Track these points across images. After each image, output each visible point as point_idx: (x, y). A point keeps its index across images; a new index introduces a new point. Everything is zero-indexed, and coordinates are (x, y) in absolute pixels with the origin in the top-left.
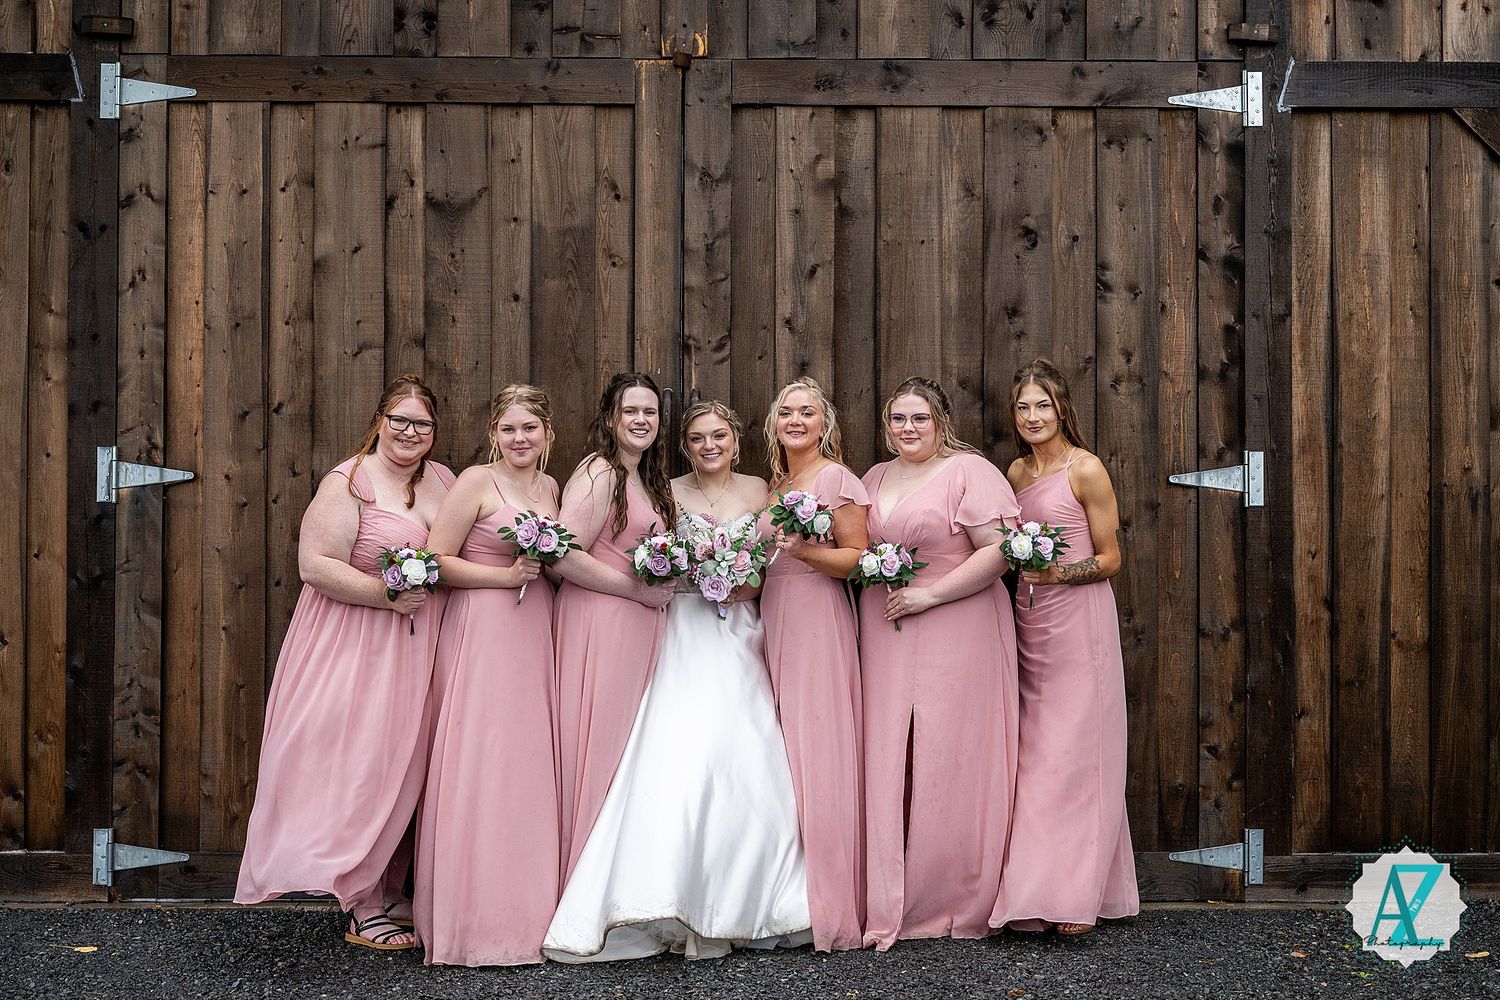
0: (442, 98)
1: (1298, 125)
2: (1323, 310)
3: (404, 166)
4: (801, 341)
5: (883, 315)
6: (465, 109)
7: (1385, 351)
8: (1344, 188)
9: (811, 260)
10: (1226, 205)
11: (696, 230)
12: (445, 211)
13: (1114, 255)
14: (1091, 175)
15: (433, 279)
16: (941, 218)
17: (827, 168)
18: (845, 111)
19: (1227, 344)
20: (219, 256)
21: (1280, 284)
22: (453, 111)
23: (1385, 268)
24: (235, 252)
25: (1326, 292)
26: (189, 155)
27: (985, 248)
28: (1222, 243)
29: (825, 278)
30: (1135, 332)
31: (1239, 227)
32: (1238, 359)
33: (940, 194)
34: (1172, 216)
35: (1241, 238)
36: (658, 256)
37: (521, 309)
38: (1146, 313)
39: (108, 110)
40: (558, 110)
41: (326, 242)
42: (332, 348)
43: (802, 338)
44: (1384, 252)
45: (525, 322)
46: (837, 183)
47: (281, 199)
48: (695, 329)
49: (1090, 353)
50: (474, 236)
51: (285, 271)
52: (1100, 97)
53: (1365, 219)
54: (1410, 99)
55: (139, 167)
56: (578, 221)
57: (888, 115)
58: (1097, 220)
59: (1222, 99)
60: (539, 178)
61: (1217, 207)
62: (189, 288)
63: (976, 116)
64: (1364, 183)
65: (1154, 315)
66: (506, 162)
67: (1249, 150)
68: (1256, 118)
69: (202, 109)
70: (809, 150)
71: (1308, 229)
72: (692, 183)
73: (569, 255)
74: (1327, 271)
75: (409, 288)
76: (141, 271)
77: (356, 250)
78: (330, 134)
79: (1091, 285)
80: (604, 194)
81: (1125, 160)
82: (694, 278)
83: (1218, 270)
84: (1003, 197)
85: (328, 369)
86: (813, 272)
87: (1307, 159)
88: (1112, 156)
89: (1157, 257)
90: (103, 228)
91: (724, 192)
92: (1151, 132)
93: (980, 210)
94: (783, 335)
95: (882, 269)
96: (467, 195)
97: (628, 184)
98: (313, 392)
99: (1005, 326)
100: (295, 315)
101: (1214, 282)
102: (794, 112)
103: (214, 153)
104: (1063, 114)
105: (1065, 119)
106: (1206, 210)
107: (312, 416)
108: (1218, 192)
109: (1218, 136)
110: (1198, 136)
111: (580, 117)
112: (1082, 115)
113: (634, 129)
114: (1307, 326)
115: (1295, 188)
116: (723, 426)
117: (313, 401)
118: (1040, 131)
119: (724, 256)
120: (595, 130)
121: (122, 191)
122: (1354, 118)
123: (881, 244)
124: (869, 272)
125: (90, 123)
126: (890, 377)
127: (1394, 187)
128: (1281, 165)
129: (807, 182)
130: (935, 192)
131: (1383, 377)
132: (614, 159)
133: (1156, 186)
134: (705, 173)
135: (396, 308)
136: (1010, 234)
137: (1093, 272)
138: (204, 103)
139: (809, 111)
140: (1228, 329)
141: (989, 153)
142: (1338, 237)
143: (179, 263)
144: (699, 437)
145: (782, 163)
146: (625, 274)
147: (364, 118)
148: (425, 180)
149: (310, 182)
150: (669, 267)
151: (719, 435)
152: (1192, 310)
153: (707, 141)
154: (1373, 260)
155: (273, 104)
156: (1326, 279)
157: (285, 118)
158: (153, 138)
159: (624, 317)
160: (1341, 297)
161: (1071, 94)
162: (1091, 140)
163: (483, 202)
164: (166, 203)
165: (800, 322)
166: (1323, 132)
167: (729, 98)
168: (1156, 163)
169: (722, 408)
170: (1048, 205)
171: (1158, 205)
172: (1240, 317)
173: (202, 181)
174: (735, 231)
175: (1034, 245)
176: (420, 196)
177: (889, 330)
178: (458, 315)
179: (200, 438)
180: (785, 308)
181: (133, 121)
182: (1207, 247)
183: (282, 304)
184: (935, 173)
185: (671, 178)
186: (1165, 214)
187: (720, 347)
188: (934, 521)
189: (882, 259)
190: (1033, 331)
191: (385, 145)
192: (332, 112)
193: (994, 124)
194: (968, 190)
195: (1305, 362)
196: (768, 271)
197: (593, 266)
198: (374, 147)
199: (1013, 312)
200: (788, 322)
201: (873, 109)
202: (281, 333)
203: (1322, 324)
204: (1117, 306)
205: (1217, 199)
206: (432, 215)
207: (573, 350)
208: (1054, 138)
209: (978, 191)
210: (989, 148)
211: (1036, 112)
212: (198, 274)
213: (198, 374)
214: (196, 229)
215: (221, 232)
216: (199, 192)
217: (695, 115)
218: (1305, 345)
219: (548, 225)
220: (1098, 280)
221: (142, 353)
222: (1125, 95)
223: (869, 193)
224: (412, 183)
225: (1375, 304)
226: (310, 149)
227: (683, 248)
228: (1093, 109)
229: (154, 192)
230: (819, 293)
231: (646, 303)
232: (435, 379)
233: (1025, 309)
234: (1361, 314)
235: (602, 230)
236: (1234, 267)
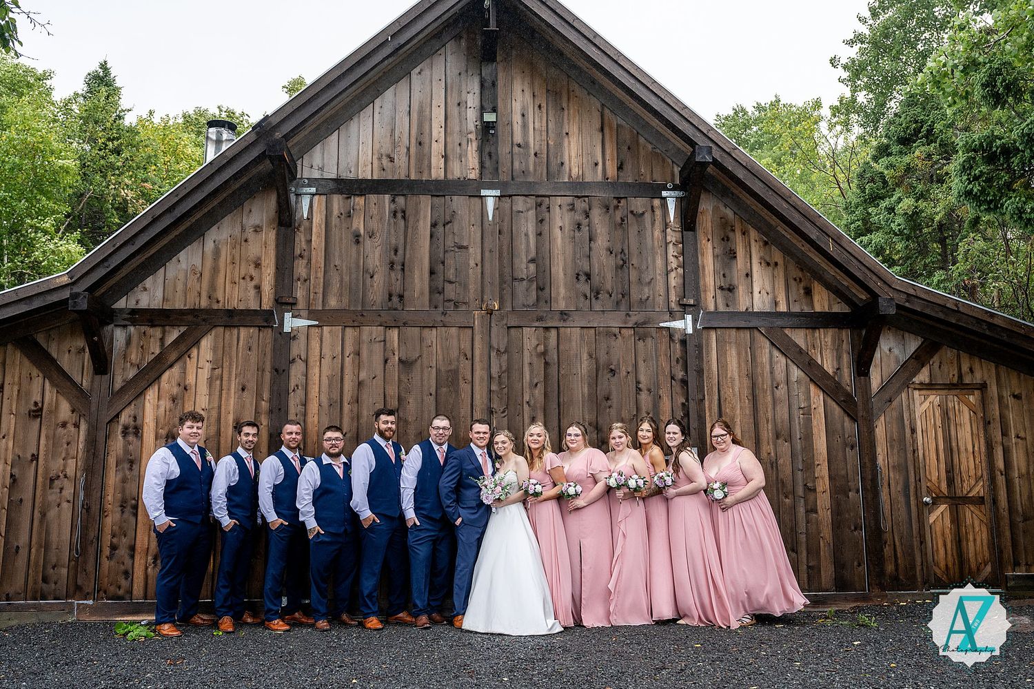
0: (405, 324)
1: (705, 333)
2: (716, 397)
3: (392, 348)
4: (532, 409)
5: (561, 400)
6: (413, 328)
7: (738, 412)
8: (721, 354)
9: (536, 381)
10: (681, 361)
11: (495, 371)
12: (406, 364)
13: (642, 378)
14: (633, 351)
15: (401, 388)
16: (581, 366)
17: (541, 348)
18: (547, 329)
19: (683, 410)
20: (325, 381)
21: (700, 388)
22: (409, 329)
23: (737, 382)
24: (331, 378)
25: (717, 391)
26: (315, 344)
27: (597, 376)
28: (680, 374)
29: (541, 387)
30: (651, 406)
31: (686, 369)
32: (687, 415)
33: (581, 357)
34: (662, 365)
35: (686, 372)
36: (482, 379)
37: (432, 398)
38: (654, 398)
39: (287, 329)
40: (446, 328)
41: (363, 375)
42: (365, 413)
43: (533, 408)
44: (737, 377)
45: (434, 403)
46: (544, 354)
47: (347, 359)
48: (495, 405)
49: (635, 413)
50: (416, 372)
51: (348, 385)
52: (636, 324)
53: (729, 366)
54: (743, 324)
55: (297, 349)
56: (453, 367)
57: (562, 330)
58: (636, 366)
59: (678, 324)
60: (439, 352)
61: (678, 361)
62: (314, 391)
63: (593, 330)
64: (728, 353)
65: (657, 399)
66: (427, 347)
67: (688, 342)
68: (690, 331)
69: (320, 328)
70: (534, 342)
71: (710, 368)
72: (493, 354)
73: (450, 379)
74: (717, 384)
75: (393, 391)
76: (297, 386)
77: (374, 378)
78: (365, 337)
79: (634, 389)
80: (462, 358)
81: (645, 346)
82: (494, 387)
83: (679, 383)
84: (603, 358)
85: (363, 420)
86: (536, 385)
87: (708, 345)
88: (641, 344)
89: (657, 378)
90: (284, 371)
91: (505, 357)
92: (654, 336)
93: (594, 363)
94: (526, 407)
95: (561, 383)
96: (414, 358)
97: (471, 353)
98: (358, 429)
99: (604, 403)
100: (351, 401)
101: (677, 387)
102: (529, 329)
103: (324, 344)
104: (623, 330)
105: (623, 331)
106: (674, 363)
107: (357, 437)
108: (678, 356)
109: (677, 337)
110: (670, 337)
111: (454, 331)
112: (630, 330)
113: (473, 335)
114: (710, 403)
115: (704, 355)
116: (506, 439)
117: (358, 432)
118: (615, 335)
119: (505, 380)
120: (459, 336)
121: (291, 357)
122: (724, 330)
123: (560, 375)
124: (556, 385)
125: (280, 333)
126: (564, 422)
127: (739, 354)
128: (699, 347)
129: (534, 353)
130: (579, 356)
131: (738, 420)
132: (466, 345)
133: (656, 354)
134: (498, 350)
135: (388, 398)
136: (605, 371)
137: (635, 385)
138: (321, 326)
139: (534, 329)
140: (683, 404)
141: (597, 343)
142: (720, 372)
143: (310, 382)
144: (497, 443)
145: (525, 347)
146: (470, 386)
147: (377, 331)
148: (399, 353)
149: (358, 354)
150: (485, 384)
151: (504, 442)
152: (670, 398)
153: (499, 340)
154: (733, 380)
155: (345, 326)
156: (717, 386)
157: (349, 331)
158: (302, 339)
159: (469, 401)
160: (722, 392)
161: (626, 323)
162: (633, 338)
163: (419, 361)
164: (306, 362)
165: (532, 403)
166: (713, 335)
167: (506, 324)
168: (656, 346)
169: (506, 432)
170: (619, 361)
171: (657, 361)
172: (687, 400)
173: (319, 354)
174: (508, 370)
175: (614, 375)
176: (397, 358)
177: (563, 406)
178: (410, 401)
179: (316, 445)
180: (527, 398)
181: (295, 333)
182: (675, 375)
183: (347, 398)
184: (579, 350)
185: (486, 352)
186: (660, 364)
187: (503, 412)
188: (582, 472)
189: (561, 380)
190: (614, 405)
191: (384, 341)
192: (366, 329)
193: (599, 333)
194: (591, 356)
195: (710, 416)
196: (520, 385)
197: (459, 383)
198: (381, 341)
199: (608, 399)
200: (528, 402)
201: (557, 327)
202: (346, 407)
203: (716, 402)
204: (644, 397)
205: (678, 358)
206: (401, 366)
207: (451, 413)
208: (620, 338)
209: (594, 356)
210: (597, 341)
211: (614, 329)
212: (317, 386)
213: (316, 422)
214: (317, 370)
215: (326, 371)
216: (318, 357)
217: (494, 330)
218: (710, 409)
219: (443, 369)
220: (637, 387)
221: (297, 415)
222: (645, 323)
223: (556, 357)
224: (394, 354)
225: (734, 395)
226: (358, 342)
227: (491, 377)
228: (634, 328)
229: (302, 357)
230: (539, 392)
231: (477, 396)
232: (402, 423)
233: (611, 398)
234: (729, 399)
235: (461, 370)
236: (684, 382)
